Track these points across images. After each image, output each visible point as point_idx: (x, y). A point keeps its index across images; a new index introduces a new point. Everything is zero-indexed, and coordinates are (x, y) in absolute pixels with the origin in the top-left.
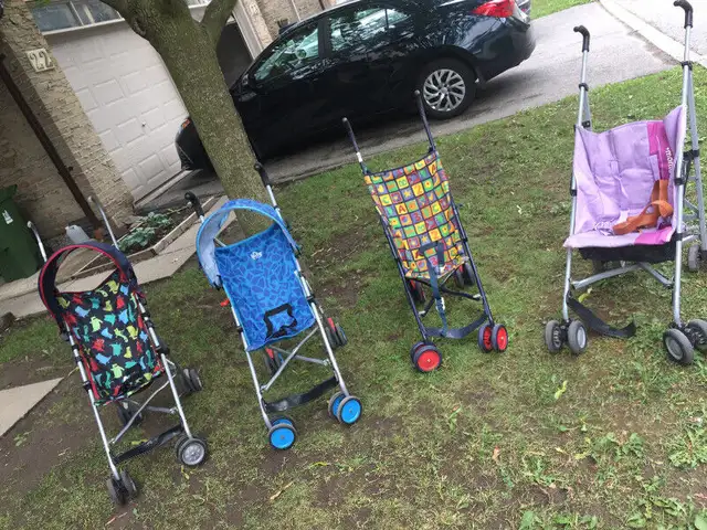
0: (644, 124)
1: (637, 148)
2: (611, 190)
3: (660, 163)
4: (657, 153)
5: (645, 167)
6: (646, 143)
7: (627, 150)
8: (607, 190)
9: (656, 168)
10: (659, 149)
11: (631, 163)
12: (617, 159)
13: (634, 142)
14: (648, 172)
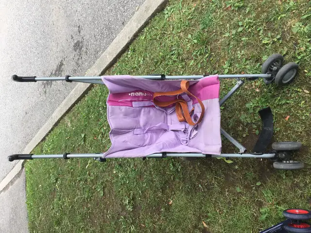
0: (109, 107)
1: (126, 115)
2: (154, 136)
3: (139, 101)
4: (131, 101)
5: (140, 112)
6: (123, 108)
7: (127, 122)
8: (154, 139)
9: (142, 104)
10: (129, 99)
11: (136, 121)
12: (133, 129)
13: (121, 115)
14: (143, 110)
